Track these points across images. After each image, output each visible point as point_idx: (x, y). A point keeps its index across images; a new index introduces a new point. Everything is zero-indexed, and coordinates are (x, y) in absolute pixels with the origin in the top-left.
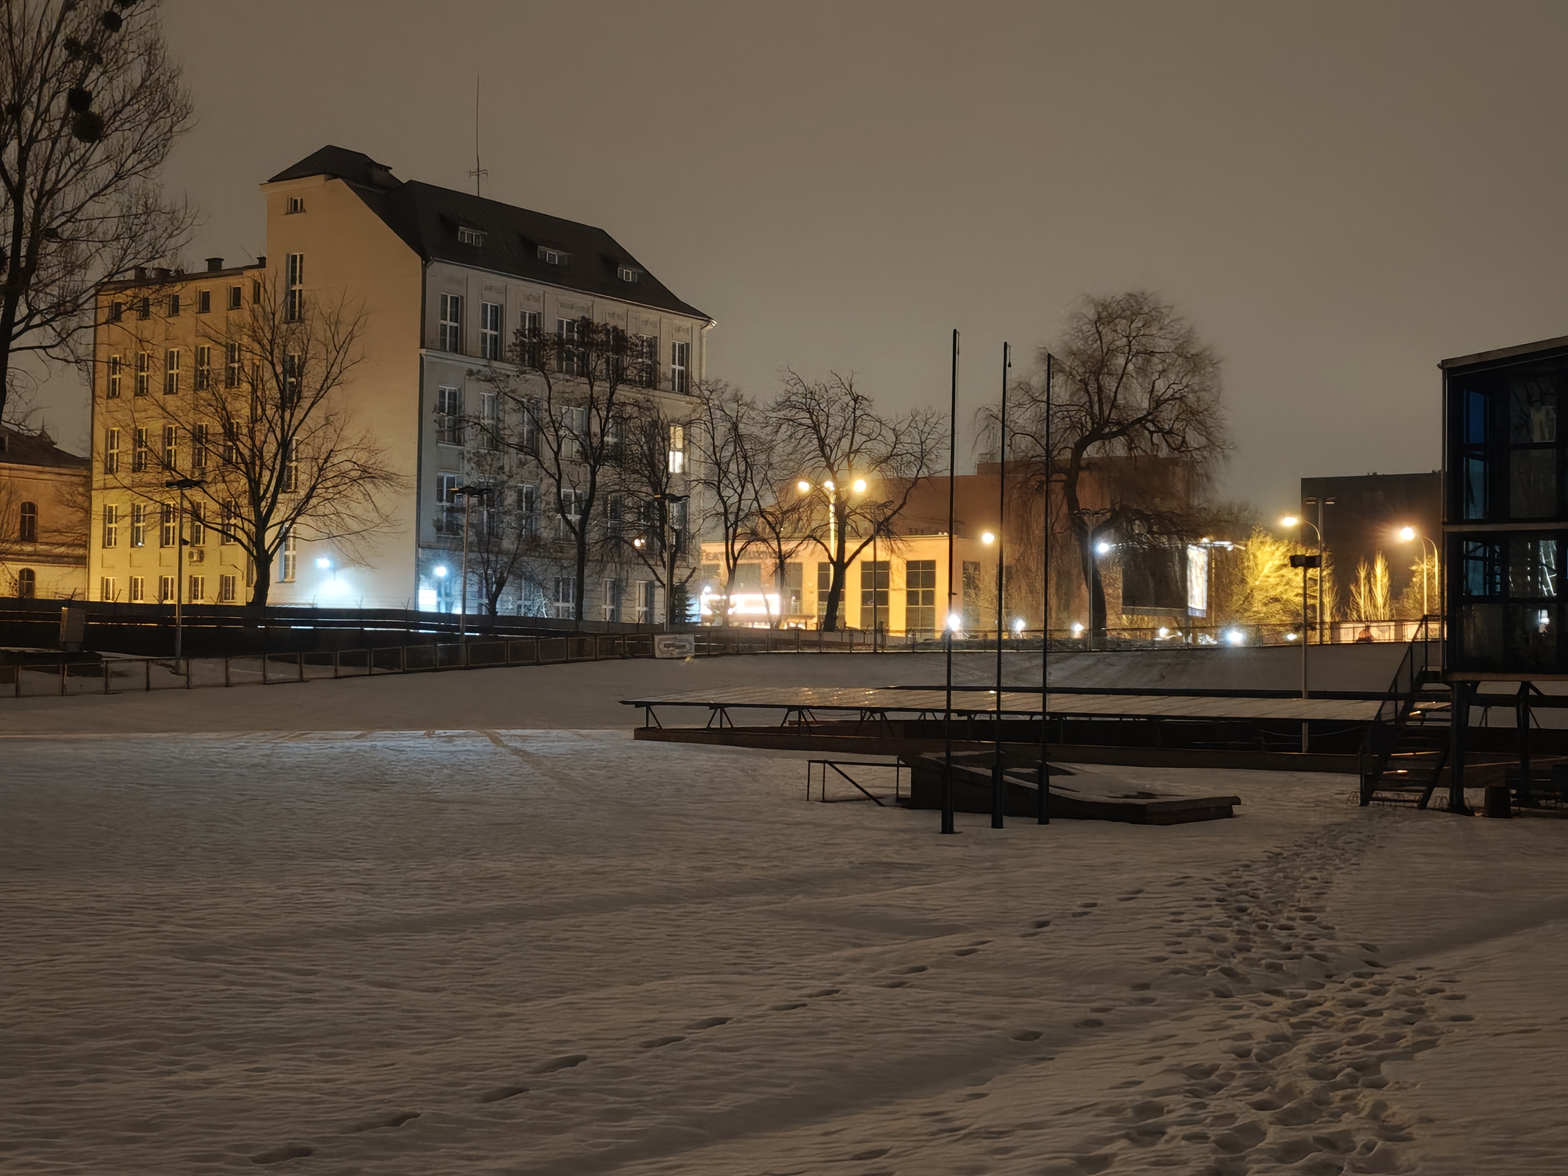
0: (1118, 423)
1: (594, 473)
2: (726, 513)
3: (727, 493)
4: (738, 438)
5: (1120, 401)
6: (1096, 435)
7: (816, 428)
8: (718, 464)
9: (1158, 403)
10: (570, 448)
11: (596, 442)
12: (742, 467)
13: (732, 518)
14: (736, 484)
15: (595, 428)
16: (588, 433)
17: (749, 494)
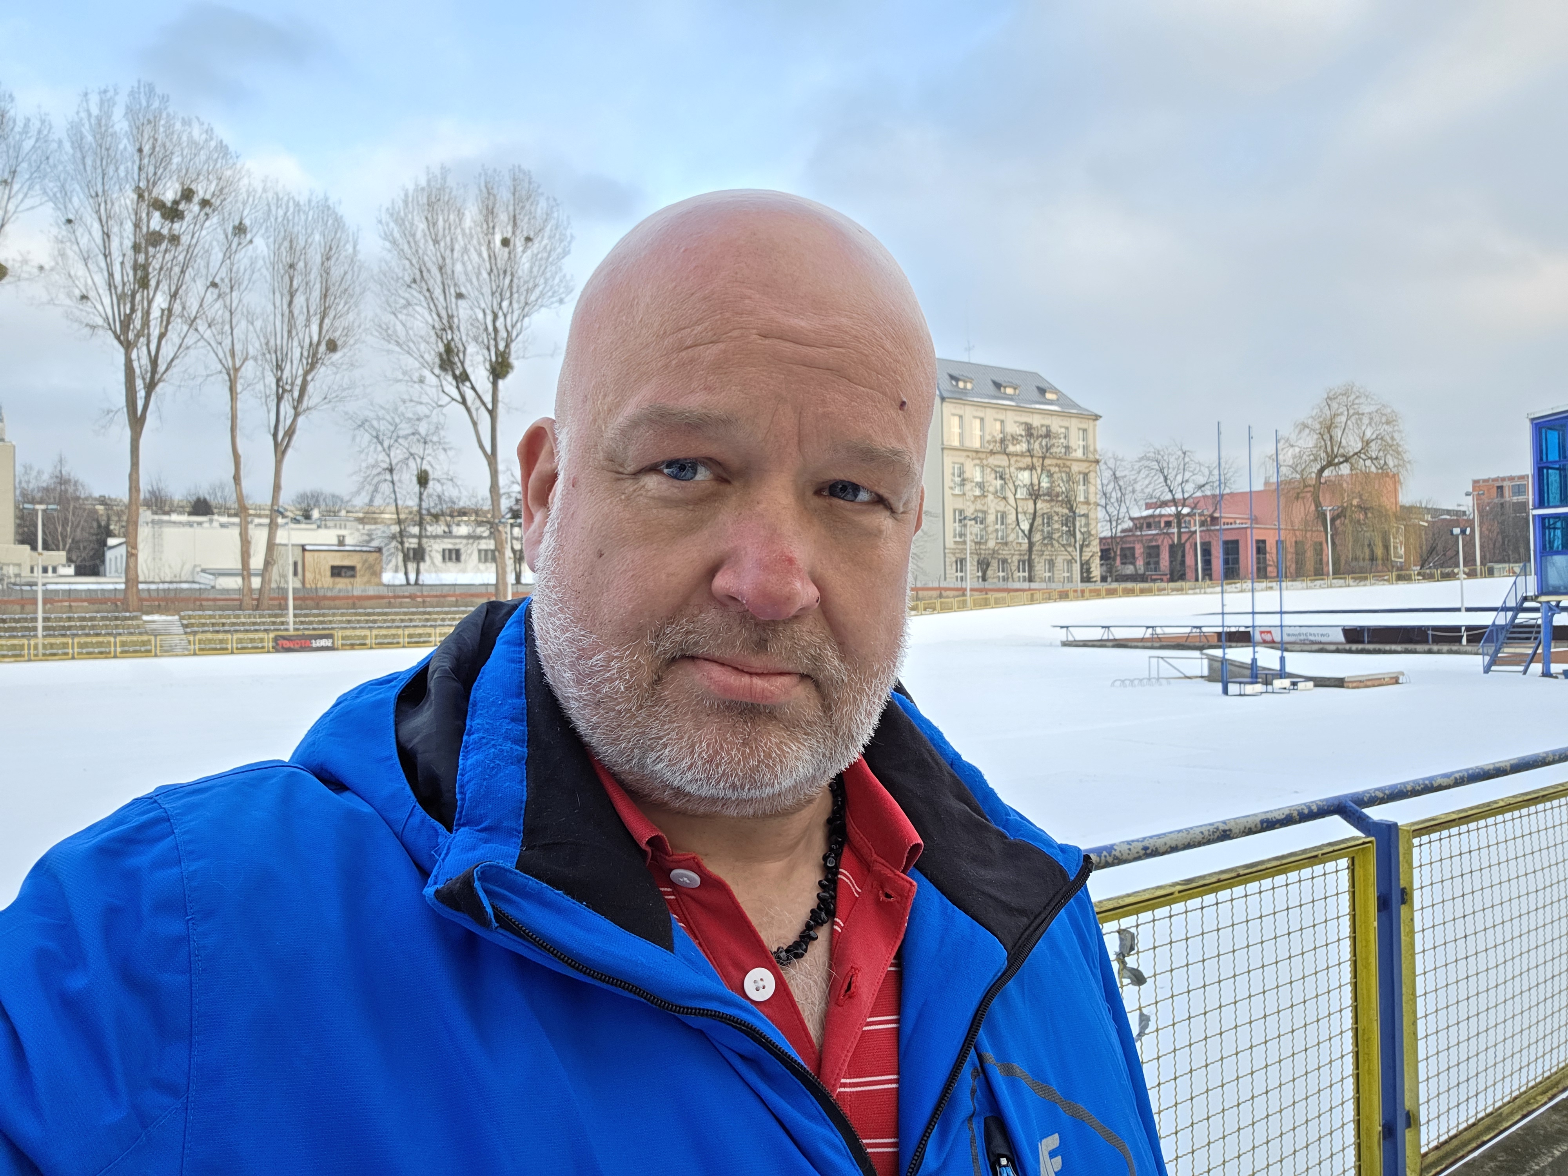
0: (1343, 456)
1: (1035, 504)
2: (1110, 521)
3: (1110, 509)
4: (1116, 478)
5: (1344, 442)
6: (1330, 464)
7: (1162, 471)
8: (1105, 494)
9: (1366, 444)
10: (1022, 493)
11: (1036, 488)
12: (1119, 495)
13: (1114, 524)
14: (1116, 505)
15: (1035, 481)
16: (1032, 484)
17: (1123, 509)
